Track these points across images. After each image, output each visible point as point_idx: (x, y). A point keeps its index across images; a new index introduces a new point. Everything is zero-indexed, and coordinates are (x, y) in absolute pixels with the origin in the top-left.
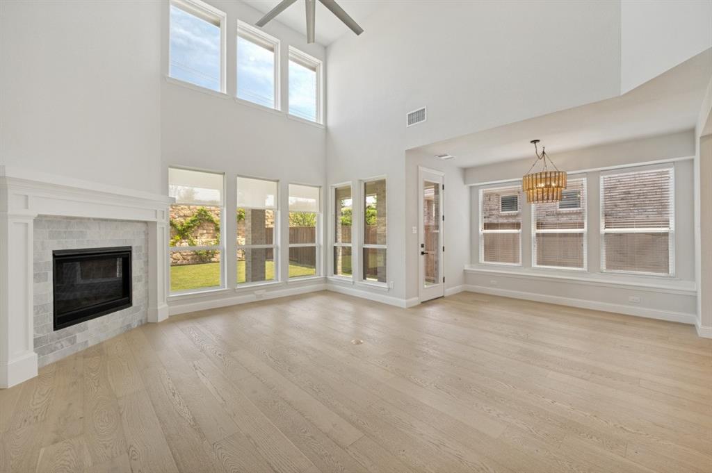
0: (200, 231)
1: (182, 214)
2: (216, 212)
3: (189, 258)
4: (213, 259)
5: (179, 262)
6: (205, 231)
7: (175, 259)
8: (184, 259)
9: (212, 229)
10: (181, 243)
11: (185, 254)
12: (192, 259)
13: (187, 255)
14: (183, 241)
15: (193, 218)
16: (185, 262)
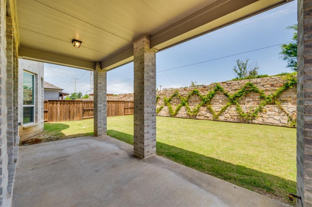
0: (247, 99)
1: (234, 89)
2: (262, 84)
3: (235, 118)
4: (254, 121)
5: (228, 120)
6: (251, 100)
7: (226, 117)
8: (232, 118)
9: (257, 97)
10: (231, 107)
11: (232, 115)
12: (237, 118)
13: (234, 116)
14: (232, 106)
15: (241, 90)
16: (232, 120)
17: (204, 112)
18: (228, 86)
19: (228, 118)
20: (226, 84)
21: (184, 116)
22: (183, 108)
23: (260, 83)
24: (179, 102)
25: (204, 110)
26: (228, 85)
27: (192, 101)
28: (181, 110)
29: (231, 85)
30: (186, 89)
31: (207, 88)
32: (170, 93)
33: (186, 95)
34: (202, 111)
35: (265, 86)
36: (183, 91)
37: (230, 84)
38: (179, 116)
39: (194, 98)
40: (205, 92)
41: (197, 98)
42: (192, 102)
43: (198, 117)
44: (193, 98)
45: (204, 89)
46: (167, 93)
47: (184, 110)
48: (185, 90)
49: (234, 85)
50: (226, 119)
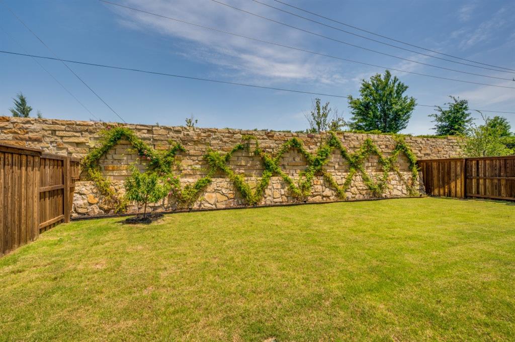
0: (366, 164)
1: (352, 146)
3: (364, 192)
4: (383, 195)
5: (357, 198)
6: (370, 164)
7: (353, 194)
8: (361, 194)
9: (375, 161)
10: (356, 176)
11: (360, 188)
12: (367, 194)
13: (363, 190)
14: (357, 174)
16: (361, 197)
17: (319, 188)
18: (346, 140)
19: (356, 194)
20: (342, 137)
21: (281, 201)
22: (275, 182)
23: (377, 141)
24: (252, 166)
25: (319, 183)
26: (346, 138)
27: (286, 163)
28: (269, 187)
29: (349, 139)
30: (273, 136)
31: (316, 139)
32: (225, 139)
33: (273, 149)
34: (317, 184)
35: (381, 147)
36: (263, 139)
37: (348, 137)
38: (268, 203)
39: (291, 159)
40: (311, 147)
41: (298, 159)
42: (287, 167)
43: (311, 199)
44: (288, 158)
45: (309, 139)
46: (214, 139)
47: (279, 187)
48: (269, 137)
49: (352, 140)
50: (353, 196)
